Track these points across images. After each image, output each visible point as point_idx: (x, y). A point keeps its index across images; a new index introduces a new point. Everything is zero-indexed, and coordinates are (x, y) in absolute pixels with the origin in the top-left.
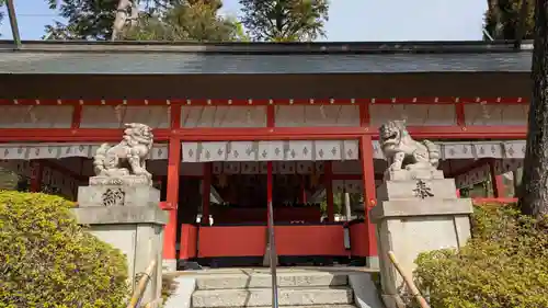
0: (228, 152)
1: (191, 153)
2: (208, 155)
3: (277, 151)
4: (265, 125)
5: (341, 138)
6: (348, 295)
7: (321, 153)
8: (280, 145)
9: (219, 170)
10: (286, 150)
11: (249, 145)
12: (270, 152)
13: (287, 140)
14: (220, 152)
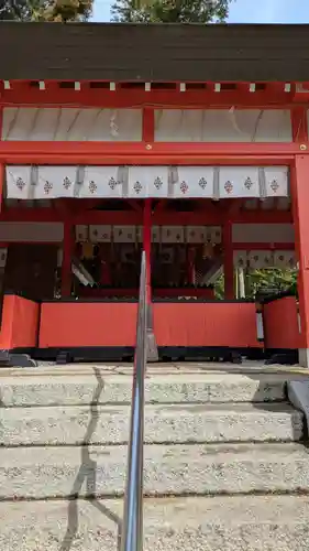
0: (79, 183)
1: (20, 185)
2: (48, 187)
3: (158, 183)
4: (138, 138)
5: (263, 162)
6: (294, 423)
7: (228, 186)
8: (163, 173)
9: (85, 236)
10: (172, 181)
11: (113, 172)
12: (147, 183)
13: (174, 165)
14: (67, 184)
